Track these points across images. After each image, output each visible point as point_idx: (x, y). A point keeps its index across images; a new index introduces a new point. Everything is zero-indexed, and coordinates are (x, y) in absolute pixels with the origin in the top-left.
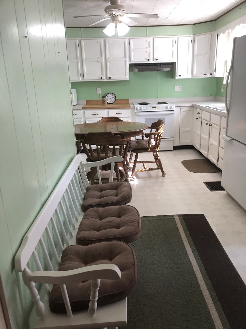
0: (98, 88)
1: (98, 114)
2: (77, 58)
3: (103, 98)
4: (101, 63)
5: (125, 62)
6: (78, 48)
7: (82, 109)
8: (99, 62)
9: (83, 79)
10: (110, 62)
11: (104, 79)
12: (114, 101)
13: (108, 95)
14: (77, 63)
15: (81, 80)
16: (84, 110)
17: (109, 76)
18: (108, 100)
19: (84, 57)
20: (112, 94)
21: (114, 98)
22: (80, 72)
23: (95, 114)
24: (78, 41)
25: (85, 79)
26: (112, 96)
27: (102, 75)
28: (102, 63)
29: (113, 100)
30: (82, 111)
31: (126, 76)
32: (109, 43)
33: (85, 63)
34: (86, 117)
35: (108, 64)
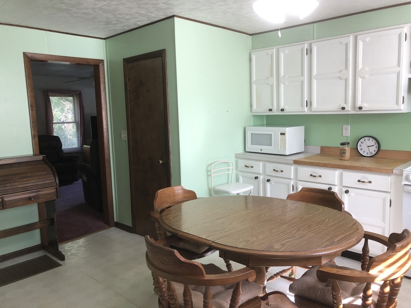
0: (344, 127)
1: (320, 176)
2: (302, 74)
3: (342, 146)
4: (344, 81)
5: (398, 74)
6: (306, 58)
7: (293, 163)
8: (340, 78)
9: (311, 110)
10: (363, 78)
11: (349, 110)
12: (374, 153)
13: (362, 140)
14: (302, 82)
15: (306, 111)
16: (296, 166)
17: (359, 104)
18: (361, 149)
19: (315, 72)
20: (371, 139)
21: (375, 147)
22: (306, 98)
23: (314, 176)
24: (306, 46)
25: (312, 110)
26: (372, 142)
27: (346, 102)
28: (346, 80)
29: (373, 150)
30: (293, 168)
31: (397, 103)
32: (364, 42)
33: (315, 82)
34: (298, 179)
35: (360, 81)
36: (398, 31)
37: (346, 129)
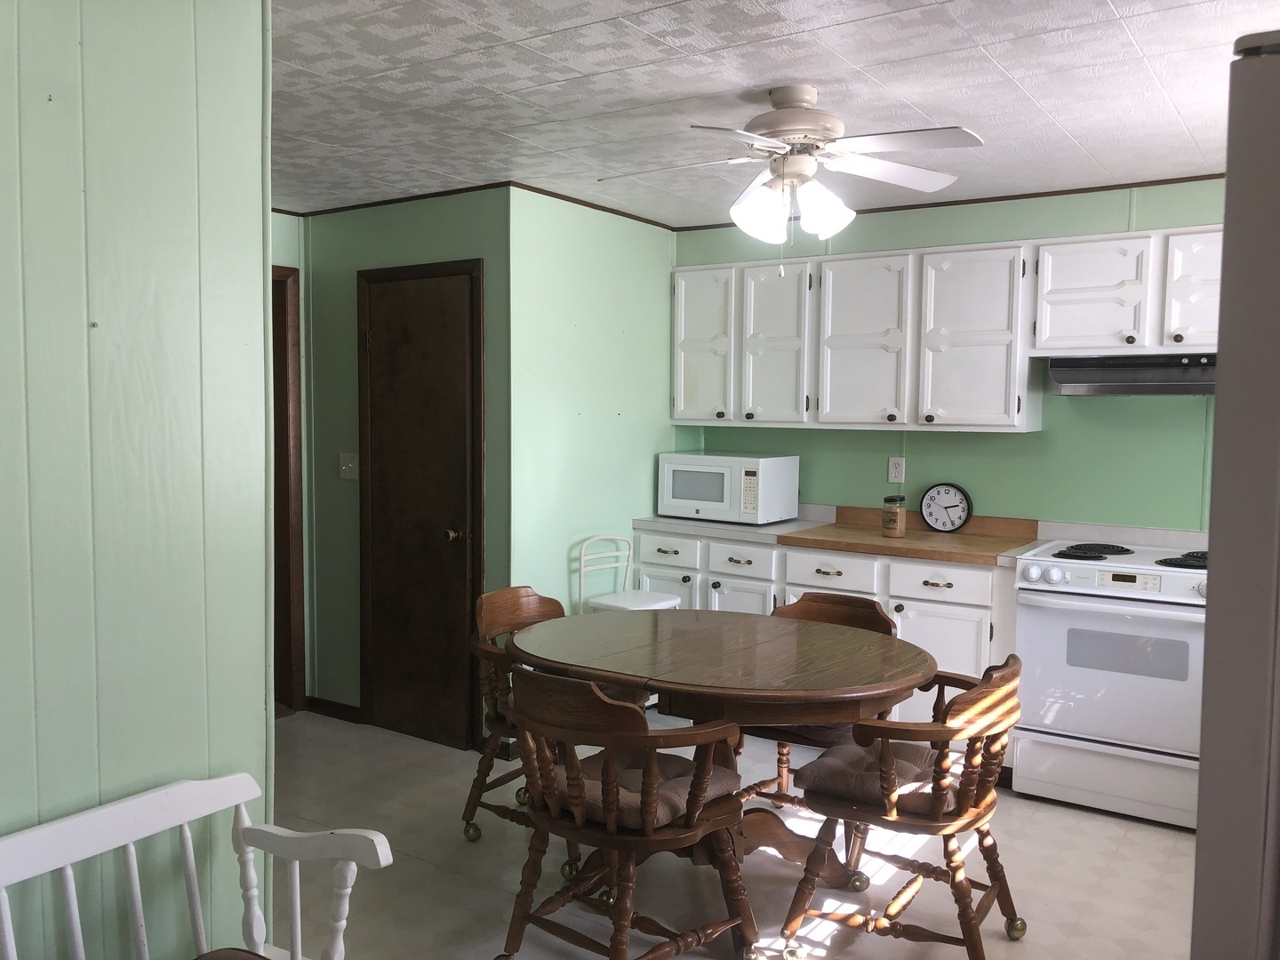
0: (892, 460)
1: (839, 574)
2: (799, 334)
3: (888, 505)
4: (894, 355)
5: (1009, 348)
6: (808, 295)
7: (775, 542)
8: (886, 349)
9: (816, 418)
10: (936, 351)
11: (905, 422)
12: (958, 523)
13: (933, 493)
14: (798, 353)
15: (806, 420)
16: (784, 550)
17: (927, 409)
18: (931, 514)
19: (828, 330)
20: (953, 491)
21: (960, 509)
22: (806, 390)
23: (824, 573)
24: (809, 268)
25: (821, 419)
26: (954, 498)
27: (897, 404)
28: (899, 354)
29: (958, 515)
30: (775, 554)
31: (1007, 411)
32: (938, 270)
33: (827, 353)
34: (788, 580)
35: (928, 357)
36: (1009, 254)
37: (897, 465)
